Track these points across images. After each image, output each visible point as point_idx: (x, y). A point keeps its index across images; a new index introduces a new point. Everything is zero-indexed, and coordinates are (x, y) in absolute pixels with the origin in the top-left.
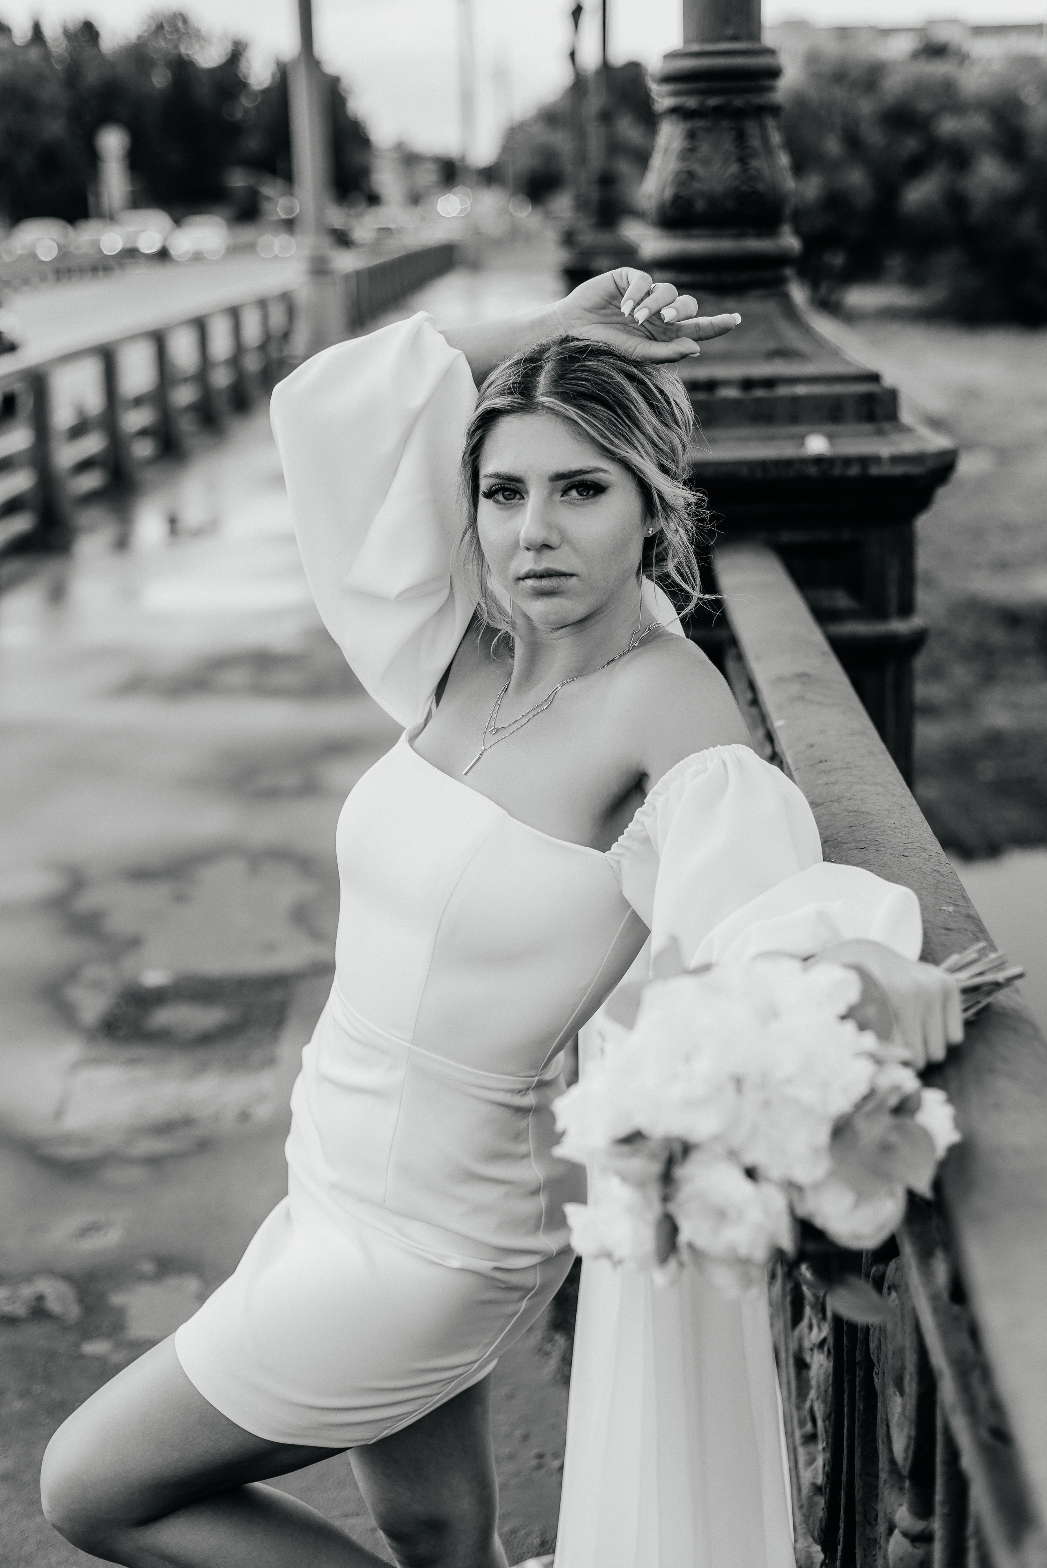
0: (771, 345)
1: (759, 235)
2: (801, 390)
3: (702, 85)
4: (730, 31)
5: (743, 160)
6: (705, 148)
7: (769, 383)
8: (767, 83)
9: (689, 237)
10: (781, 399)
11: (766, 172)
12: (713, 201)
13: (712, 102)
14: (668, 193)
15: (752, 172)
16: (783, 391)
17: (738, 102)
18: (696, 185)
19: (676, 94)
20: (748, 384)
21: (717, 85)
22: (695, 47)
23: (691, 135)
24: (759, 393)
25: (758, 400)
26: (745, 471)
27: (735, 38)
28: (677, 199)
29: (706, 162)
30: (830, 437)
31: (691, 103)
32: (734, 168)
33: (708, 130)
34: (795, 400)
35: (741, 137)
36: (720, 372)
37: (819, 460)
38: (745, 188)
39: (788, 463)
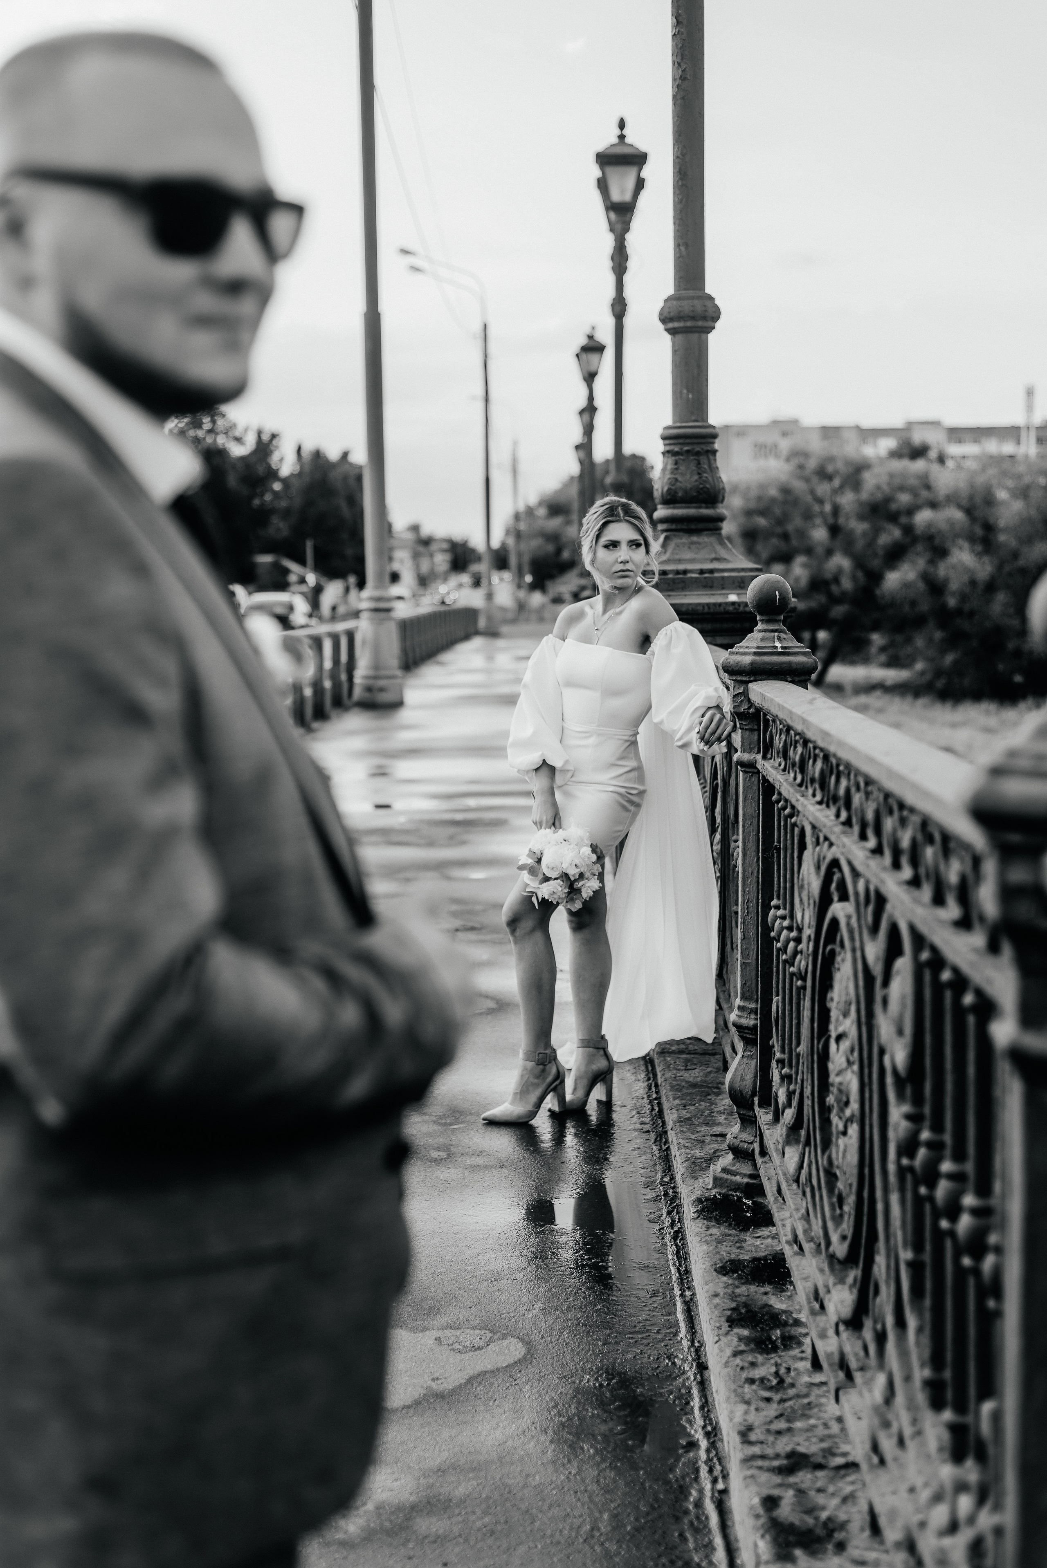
0: (713, 556)
1: (707, 508)
2: (726, 574)
3: (681, 441)
4: (693, 418)
5: (699, 474)
6: (682, 468)
7: (711, 571)
8: (711, 440)
9: (674, 508)
10: (716, 578)
11: (710, 479)
12: (686, 492)
13: (686, 448)
14: (666, 489)
15: (704, 478)
16: (716, 575)
17: (697, 448)
18: (678, 484)
19: (670, 444)
20: (702, 572)
21: (688, 441)
22: (678, 424)
23: (676, 463)
24: (706, 575)
25: (705, 578)
26: (700, 608)
27: (696, 421)
28: (669, 490)
29: (682, 475)
30: (738, 594)
31: (676, 449)
32: (696, 477)
33: (683, 460)
34: (723, 578)
35: (699, 463)
36: (689, 567)
37: (733, 603)
38: (701, 486)
39: (720, 604)
